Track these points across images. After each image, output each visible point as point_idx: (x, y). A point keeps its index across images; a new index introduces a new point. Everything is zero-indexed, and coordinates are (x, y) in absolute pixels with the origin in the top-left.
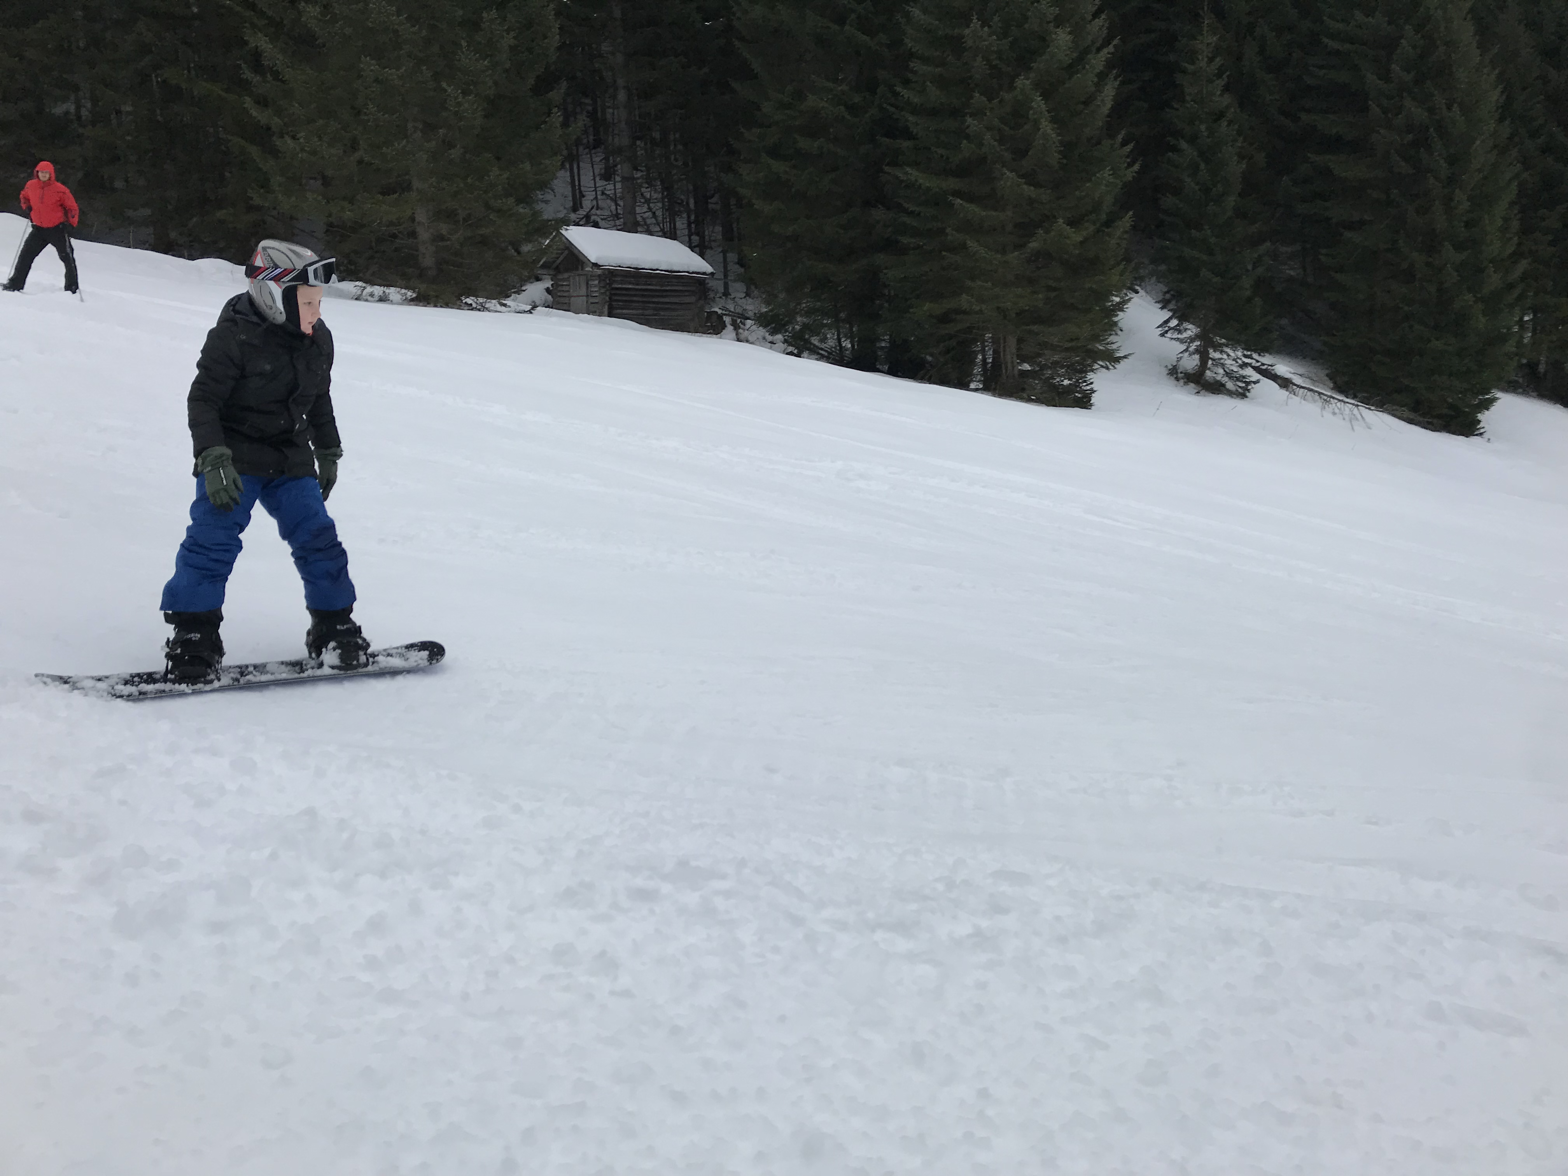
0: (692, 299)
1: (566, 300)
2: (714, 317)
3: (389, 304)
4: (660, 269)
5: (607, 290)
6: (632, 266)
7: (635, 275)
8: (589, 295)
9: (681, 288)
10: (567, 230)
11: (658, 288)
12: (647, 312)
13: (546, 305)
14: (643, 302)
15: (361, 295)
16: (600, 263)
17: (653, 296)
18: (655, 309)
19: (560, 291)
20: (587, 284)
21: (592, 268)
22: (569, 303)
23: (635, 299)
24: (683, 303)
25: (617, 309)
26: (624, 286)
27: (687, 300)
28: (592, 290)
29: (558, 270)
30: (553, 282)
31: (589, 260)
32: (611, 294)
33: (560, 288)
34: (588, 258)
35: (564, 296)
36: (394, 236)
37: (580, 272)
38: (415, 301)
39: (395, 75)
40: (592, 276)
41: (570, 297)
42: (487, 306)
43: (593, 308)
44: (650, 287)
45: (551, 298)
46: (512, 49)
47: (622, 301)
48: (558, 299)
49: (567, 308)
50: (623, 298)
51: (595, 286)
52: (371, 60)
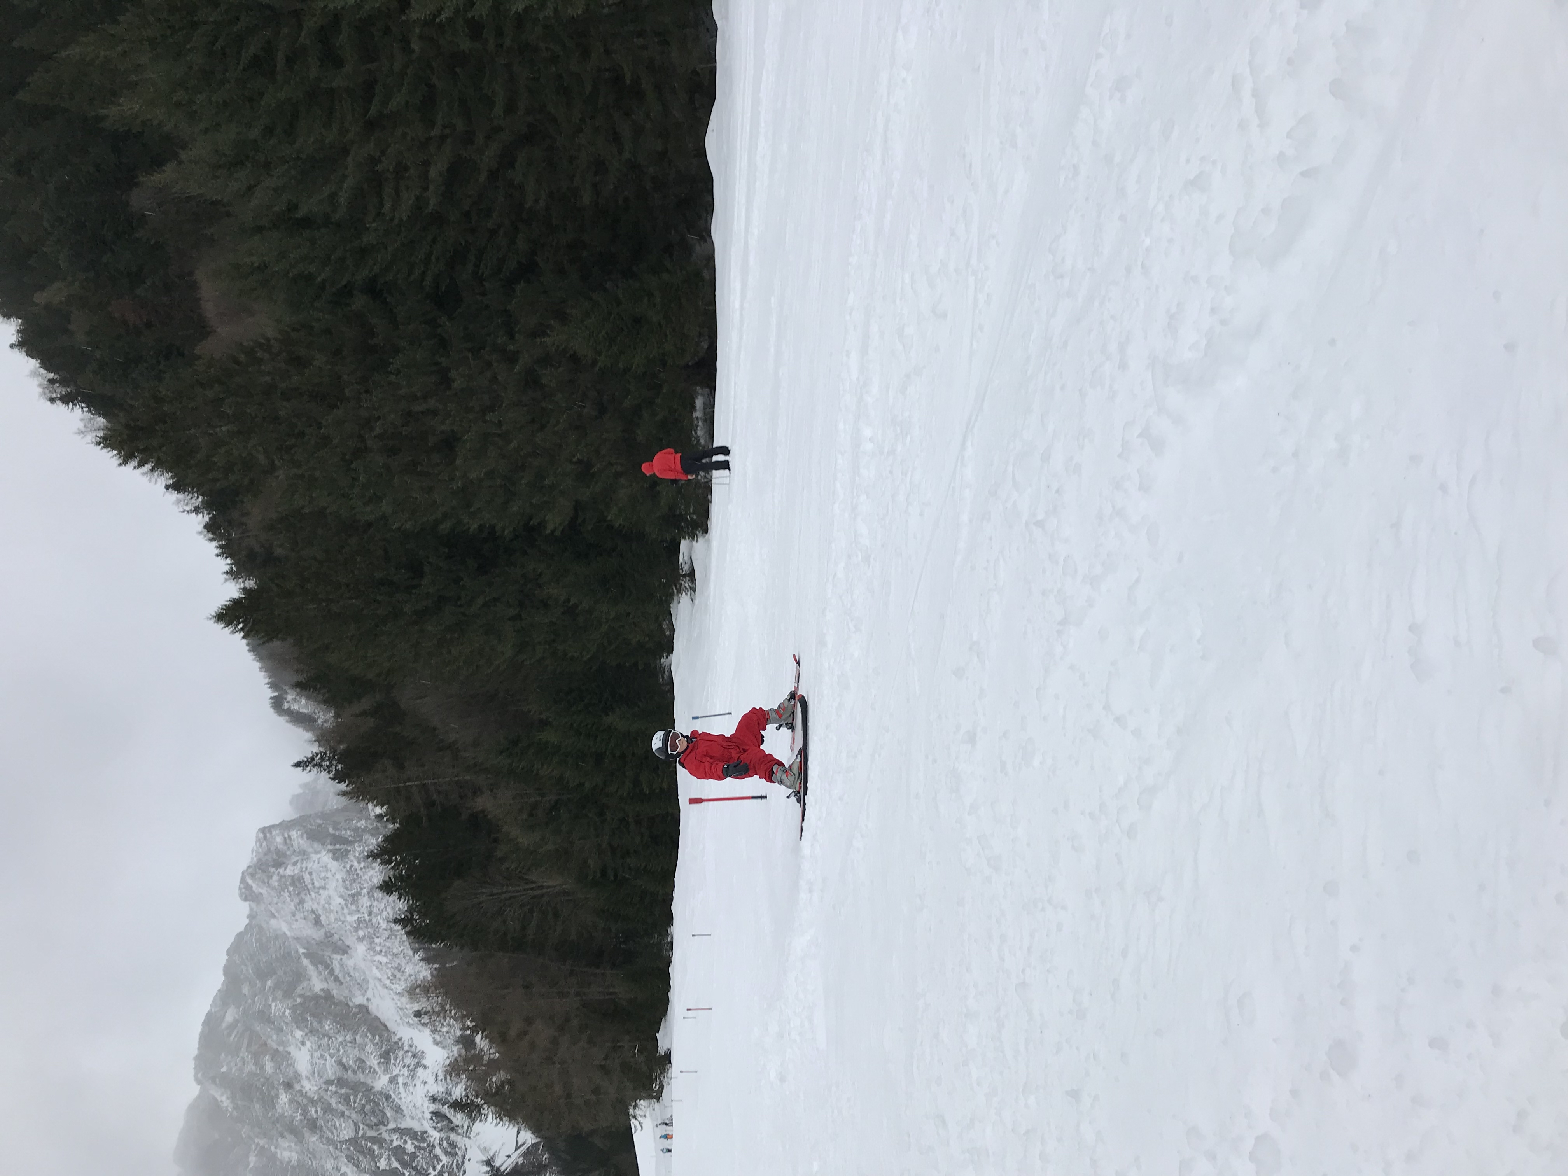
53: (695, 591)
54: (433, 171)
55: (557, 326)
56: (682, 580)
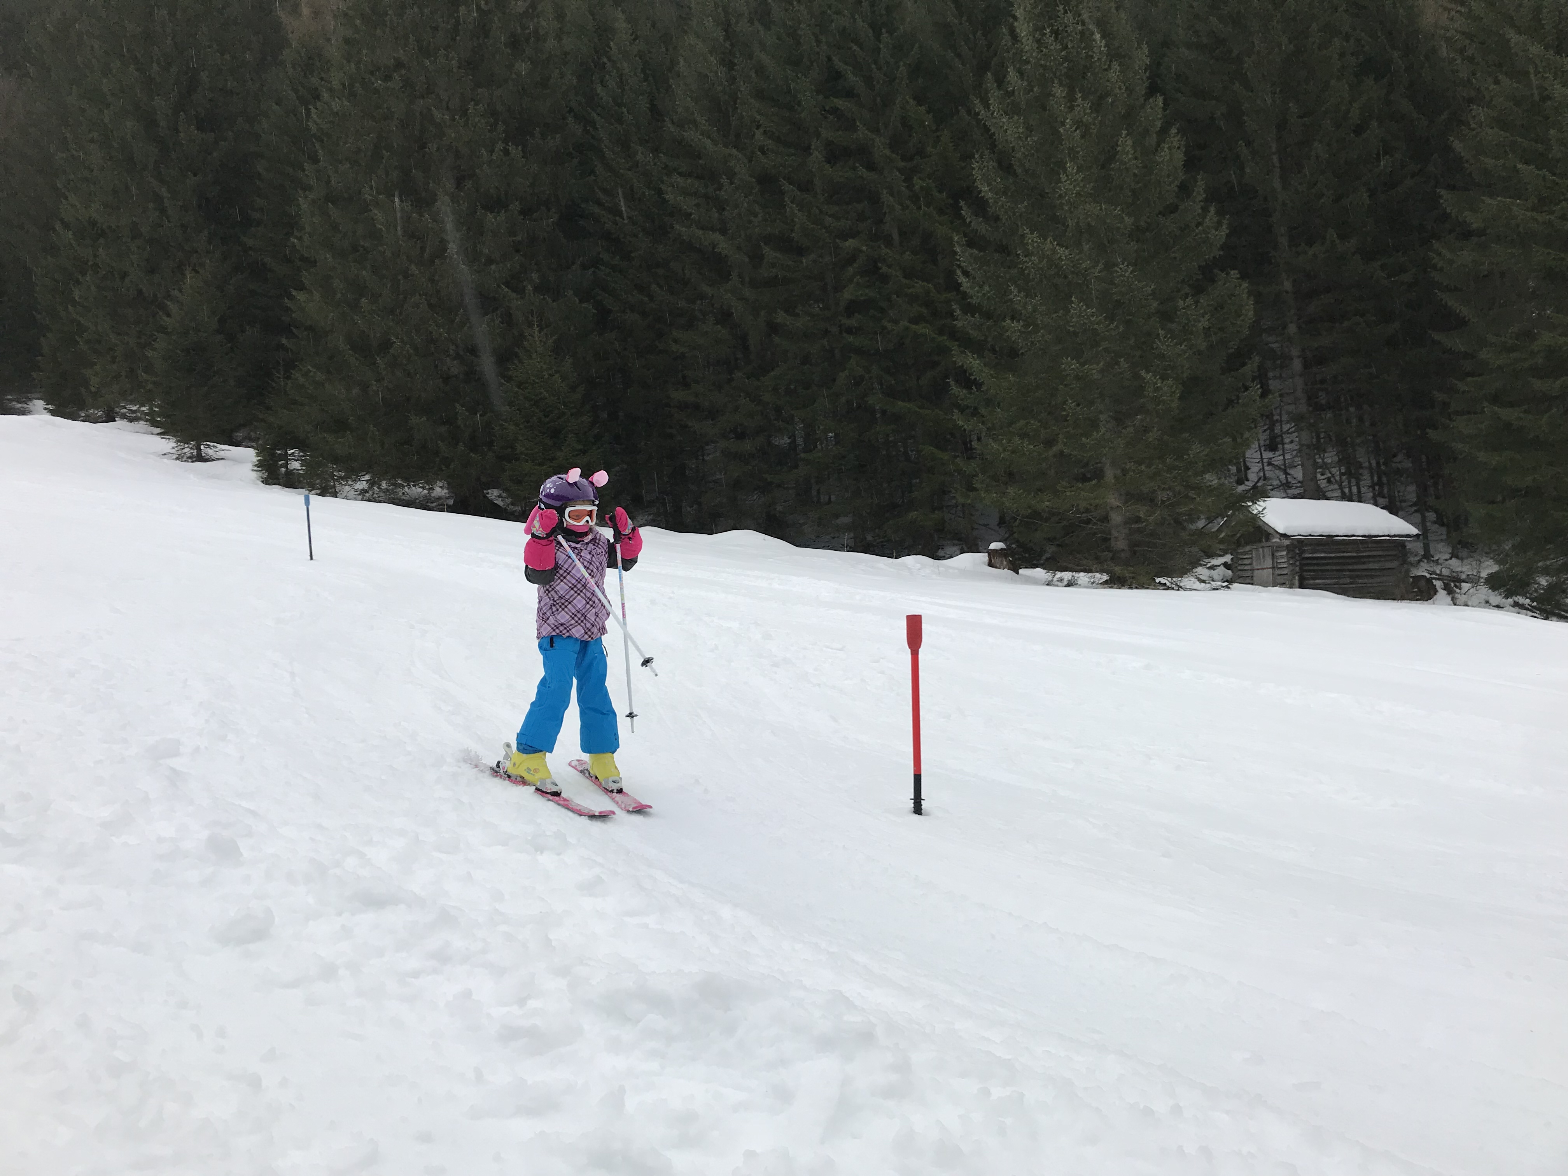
0: (1395, 564)
1: (1249, 574)
2: (1423, 583)
3: (1078, 588)
4: (1357, 534)
5: (1298, 561)
6: (1323, 534)
7: (1329, 542)
8: (1275, 566)
9: (1380, 553)
10: (1264, 501)
13: (1225, 580)
14: (1338, 570)
15: (1052, 581)
16: (1289, 533)
17: (1348, 564)
18: (1351, 577)
19: (1239, 565)
20: (1273, 555)
21: (1280, 539)
22: (1252, 577)
23: (1328, 567)
24: (1384, 569)
25: (1308, 579)
26: (1315, 555)
27: (1388, 565)
28: (1279, 561)
29: (1239, 544)
30: (1232, 557)
31: (1276, 531)
32: (1300, 564)
33: (1240, 562)
34: (1275, 529)
35: (1245, 570)
36: (1088, 521)
37: (1264, 544)
38: (1108, 584)
39: (1094, 370)
40: (1279, 548)
41: (1252, 570)
42: (1181, 585)
43: (1280, 579)
44: (1345, 554)
45: (1230, 572)
46: (1207, 331)
47: (1314, 571)
48: (1240, 573)
49: (1251, 582)
50: (1316, 568)
51: (1282, 557)
52: (1072, 359)
53: (177, 459)
54: (717, 237)
55: (550, 342)
56: (194, 445)
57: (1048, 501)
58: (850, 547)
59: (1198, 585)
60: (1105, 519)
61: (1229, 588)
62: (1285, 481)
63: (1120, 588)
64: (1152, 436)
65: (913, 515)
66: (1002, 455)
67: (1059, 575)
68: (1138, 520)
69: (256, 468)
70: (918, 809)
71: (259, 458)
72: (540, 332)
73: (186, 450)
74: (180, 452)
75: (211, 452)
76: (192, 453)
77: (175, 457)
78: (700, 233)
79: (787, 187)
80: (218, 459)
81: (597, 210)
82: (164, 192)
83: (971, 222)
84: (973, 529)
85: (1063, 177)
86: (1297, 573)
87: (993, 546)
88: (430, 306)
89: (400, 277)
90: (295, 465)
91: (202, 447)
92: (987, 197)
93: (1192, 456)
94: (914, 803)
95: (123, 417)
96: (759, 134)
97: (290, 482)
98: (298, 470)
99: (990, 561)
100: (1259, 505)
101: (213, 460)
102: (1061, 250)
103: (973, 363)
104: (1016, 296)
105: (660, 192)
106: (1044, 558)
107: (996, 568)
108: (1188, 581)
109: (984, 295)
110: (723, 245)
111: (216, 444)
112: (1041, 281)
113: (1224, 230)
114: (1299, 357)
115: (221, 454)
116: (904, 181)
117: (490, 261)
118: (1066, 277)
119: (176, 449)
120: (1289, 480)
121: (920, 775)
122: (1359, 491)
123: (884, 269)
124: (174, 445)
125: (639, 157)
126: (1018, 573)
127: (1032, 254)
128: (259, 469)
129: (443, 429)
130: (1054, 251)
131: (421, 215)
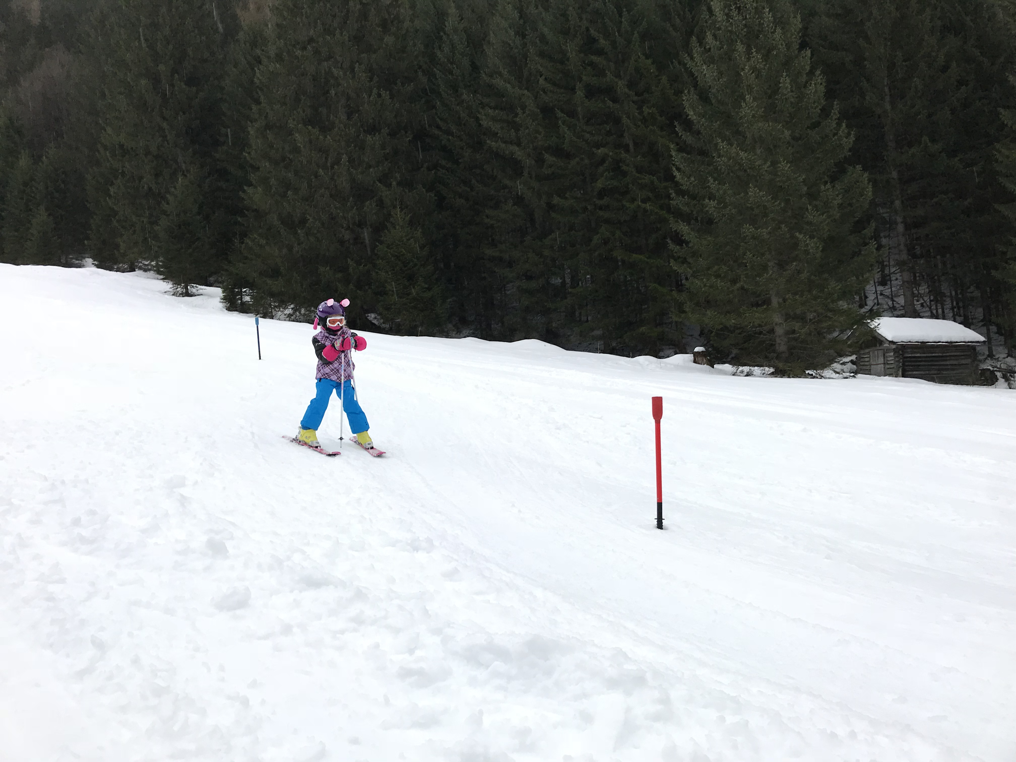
0: (969, 361)
1: (868, 368)
2: (988, 373)
3: (753, 377)
4: (942, 341)
5: (901, 359)
6: (919, 341)
7: (923, 346)
8: (886, 362)
9: (958, 353)
10: (879, 319)
11: (941, 355)
12: (933, 372)
13: (851, 372)
14: (928, 365)
15: (736, 372)
16: (895, 340)
17: (937, 361)
18: (939, 370)
19: (862, 362)
20: (884, 355)
21: (889, 344)
22: (870, 370)
23: (921, 363)
24: (962, 364)
25: (908, 371)
26: (913, 355)
27: (964, 362)
28: (888, 359)
29: (861, 348)
30: (856, 356)
31: (886, 339)
32: (903, 361)
33: (862, 360)
34: (886, 338)
35: (866, 365)
36: (761, 333)
37: (878, 348)
38: (773, 374)
39: (764, 232)
40: (888, 350)
41: (870, 365)
42: (823, 375)
43: (889, 371)
44: (934, 355)
45: (855, 366)
46: (840, 206)
47: (912, 366)
48: (861, 367)
49: (869, 373)
50: (913, 364)
51: (891, 356)
52: (750, 225)
53: (173, 295)
54: (515, 148)
55: (407, 218)
56: (184, 286)
57: (733, 320)
58: (601, 351)
59: (834, 375)
60: (772, 331)
61: (855, 377)
62: (892, 306)
63: (782, 377)
64: (804, 276)
65: (643, 329)
66: (703, 289)
67: (741, 368)
68: (794, 332)
69: (222, 301)
70: (660, 526)
71: (224, 294)
72: (401, 212)
73: (178, 290)
74: (175, 291)
75: (194, 290)
76: (182, 291)
77: (172, 294)
78: (503, 145)
79: (560, 114)
80: (198, 295)
81: (436, 132)
82: (165, 125)
83: (682, 135)
84: (683, 338)
85: (743, 104)
86: (901, 367)
87: (697, 349)
88: (331, 196)
89: (312, 177)
90: (247, 299)
91: (189, 287)
92: (692, 119)
93: (830, 289)
94: (657, 521)
95: (140, 268)
96: (541, 81)
97: (244, 309)
98: (249, 302)
99: (695, 359)
100: (875, 322)
101: (195, 296)
102: (742, 154)
103: (683, 228)
104: (712, 184)
105: (477, 119)
106: (730, 357)
107: (699, 364)
108: (827, 373)
109: (691, 183)
110: (518, 153)
111: (197, 286)
112: (729, 173)
113: (852, 138)
114: (902, 222)
115: (201, 292)
116: (637, 109)
117: (370, 167)
118: (745, 171)
119: (173, 289)
120: (895, 305)
121: (661, 503)
122: (943, 312)
123: (624, 168)
124: (172, 286)
125: (465, 96)
126: (713, 367)
127: (723, 156)
128: (224, 301)
129: (339, 275)
130: (738, 154)
131: (326, 137)
